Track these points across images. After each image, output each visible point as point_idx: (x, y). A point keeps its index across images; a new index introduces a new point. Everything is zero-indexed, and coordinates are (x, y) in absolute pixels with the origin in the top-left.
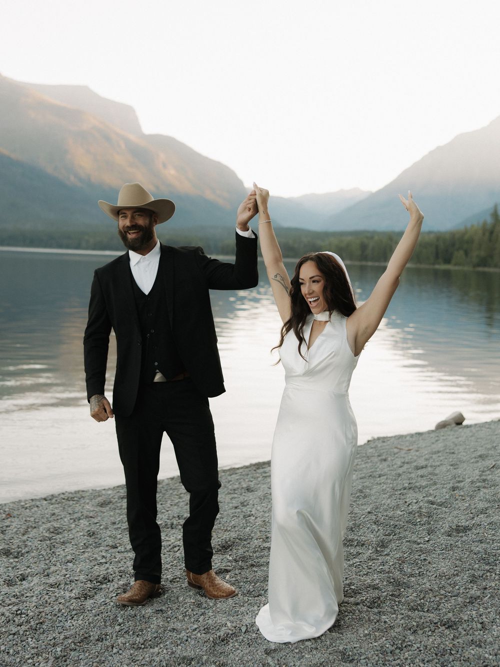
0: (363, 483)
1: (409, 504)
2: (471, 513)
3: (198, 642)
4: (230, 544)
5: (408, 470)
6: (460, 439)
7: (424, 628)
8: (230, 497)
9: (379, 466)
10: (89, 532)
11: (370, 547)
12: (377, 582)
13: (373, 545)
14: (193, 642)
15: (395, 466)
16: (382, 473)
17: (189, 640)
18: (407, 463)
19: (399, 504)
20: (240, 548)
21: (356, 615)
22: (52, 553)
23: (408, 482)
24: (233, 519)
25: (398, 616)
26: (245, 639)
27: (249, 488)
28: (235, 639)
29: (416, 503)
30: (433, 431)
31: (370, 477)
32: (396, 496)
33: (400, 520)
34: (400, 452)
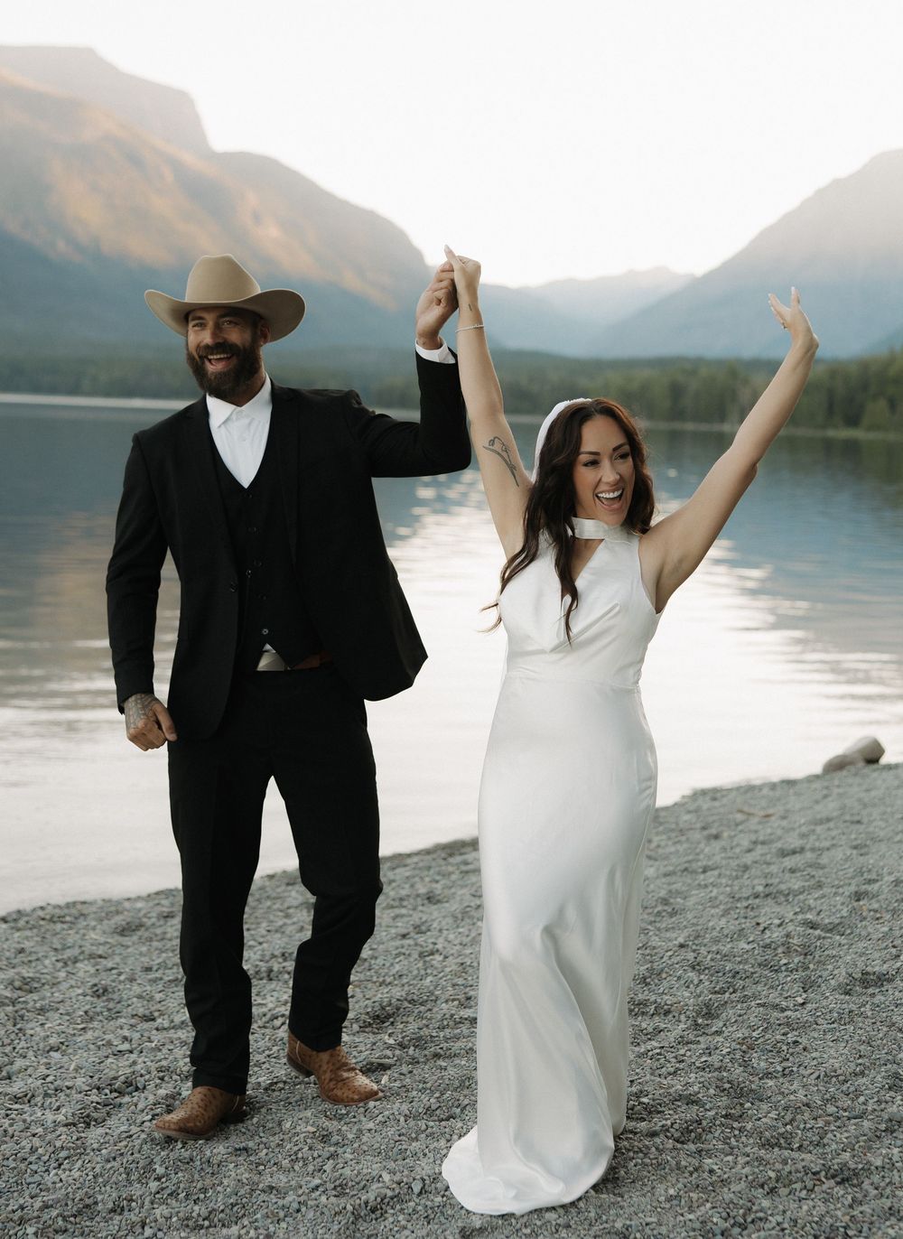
0: (669, 884)
1: (765, 929)
2: (894, 947)
3: (322, 1213)
4: (391, 1012)
5: (763, 858)
6: (873, 793)
7: (791, 1182)
8: (392, 915)
9: (702, 851)
10: (95, 989)
11: (683, 1018)
12: (696, 1089)
13: (688, 1013)
14: (311, 1215)
15: (737, 850)
16: (710, 863)
17: (303, 1209)
18: (763, 843)
19: (744, 929)
20: (411, 1019)
21: (652, 1157)
22: (17, 1031)
23: (764, 882)
24: (397, 960)
25: (739, 1158)
26: (420, 1208)
27: (431, 895)
28: (398, 1207)
29: (779, 926)
30: (817, 777)
31: (685, 873)
32: (738, 911)
33: (746, 962)
34: (747, 820)
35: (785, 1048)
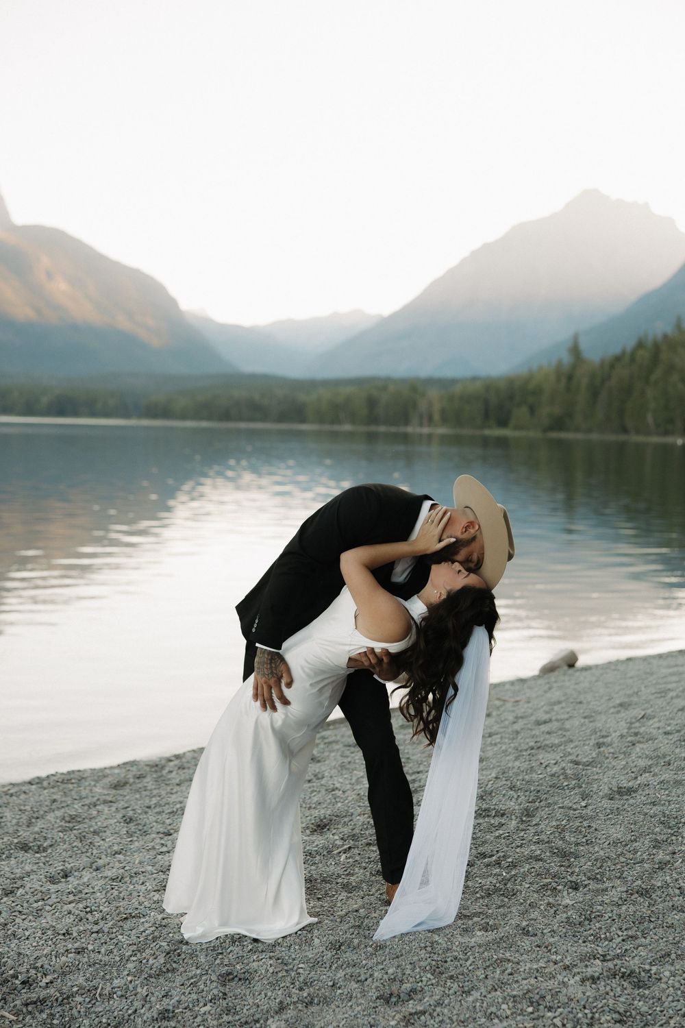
1: (546, 766)
2: (633, 772)
4: (327, 823)
5: (527, 726)
6: (582, 685)
11: (513, 817)
13: (516, 814)
15: (507, 723)
18: (522, 717)
19: (533, 767)
20: (340, 826)
23: (533, 740)
29: (555, 764)
30: (539, 676)
32: (524, 757)
33: (542, 785)
34: (504, 705)
35: (583, 830)
